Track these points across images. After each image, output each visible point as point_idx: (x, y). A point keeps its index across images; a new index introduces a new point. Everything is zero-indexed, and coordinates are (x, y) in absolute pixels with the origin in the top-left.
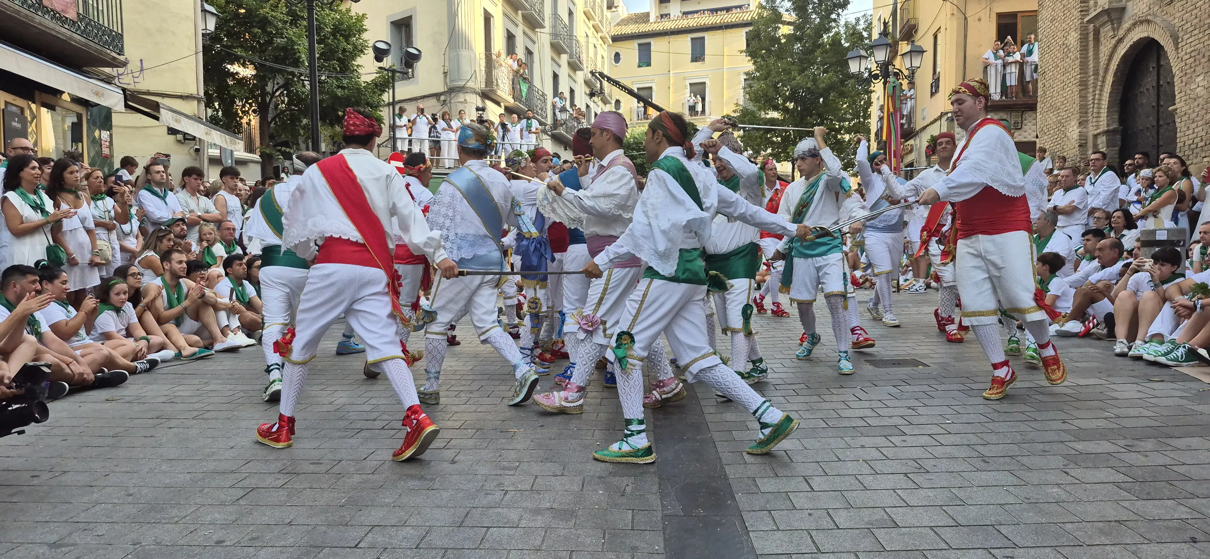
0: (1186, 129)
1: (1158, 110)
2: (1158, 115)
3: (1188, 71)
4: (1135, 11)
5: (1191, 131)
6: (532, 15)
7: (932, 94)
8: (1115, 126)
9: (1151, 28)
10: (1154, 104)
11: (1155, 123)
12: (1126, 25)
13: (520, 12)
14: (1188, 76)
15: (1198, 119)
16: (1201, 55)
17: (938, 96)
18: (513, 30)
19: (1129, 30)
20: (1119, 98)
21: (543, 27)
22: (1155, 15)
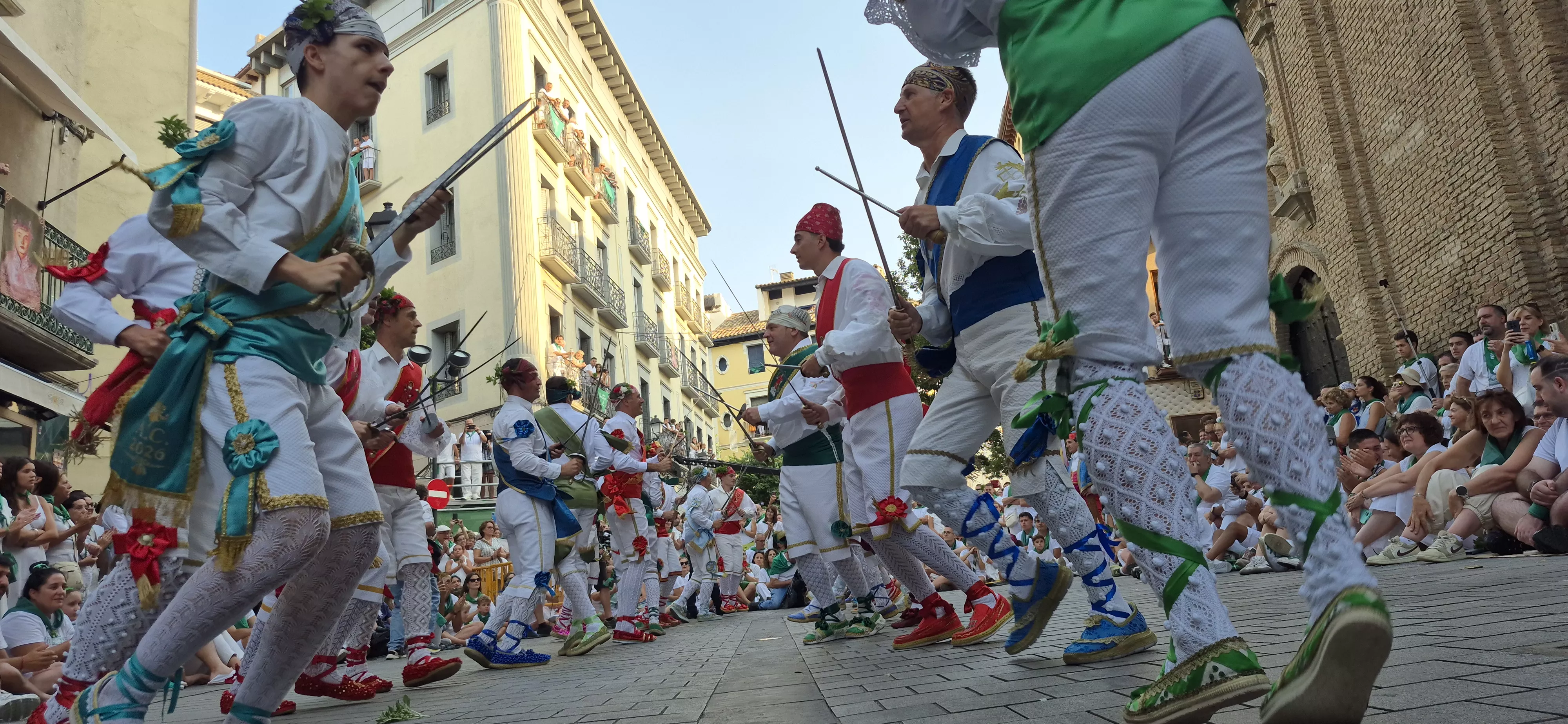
0: (1356, 356)
1: (1330, 345)
2: (1331, 351)
3: (1343, 294)
4: (1281, 241)
5: (1361, 358)
6: (610, 312)
9: (1300, 254)
10: (1324, 338)
11: (1330, 360)
13: (595, 310)
14: (1344, 298)
15: (1363, 343)
16: (1351, 274)
18: (587, 330)
19: (1279, 261)
20: (1288, 338)
21: (625, 326)
22: (1301, 242)
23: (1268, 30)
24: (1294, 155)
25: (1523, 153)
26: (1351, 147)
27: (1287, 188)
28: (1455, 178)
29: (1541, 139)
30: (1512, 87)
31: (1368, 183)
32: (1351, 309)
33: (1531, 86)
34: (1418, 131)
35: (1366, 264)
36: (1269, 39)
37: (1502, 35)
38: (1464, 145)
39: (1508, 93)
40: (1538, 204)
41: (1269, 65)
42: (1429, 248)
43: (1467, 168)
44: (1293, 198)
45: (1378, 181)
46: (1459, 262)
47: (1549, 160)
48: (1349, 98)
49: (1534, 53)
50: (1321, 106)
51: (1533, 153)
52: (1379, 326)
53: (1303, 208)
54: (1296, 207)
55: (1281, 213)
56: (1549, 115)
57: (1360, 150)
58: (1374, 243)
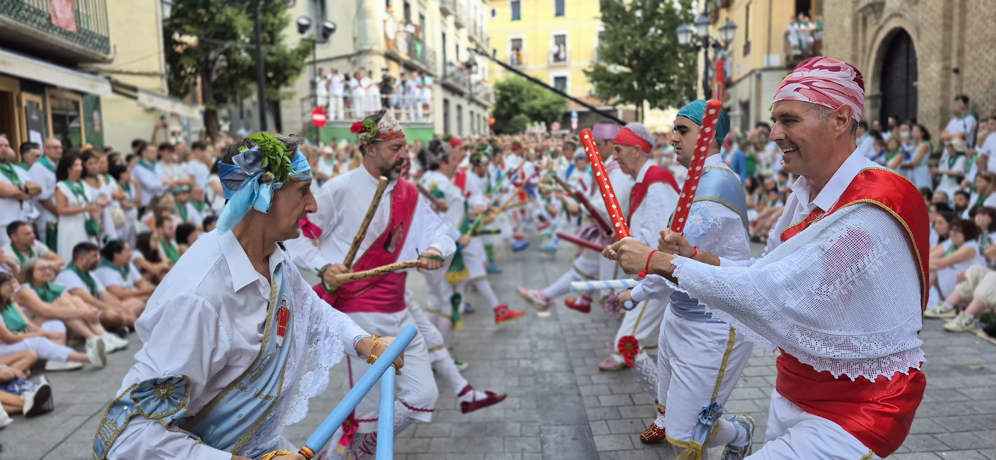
0: (924, 101)
1: (907, 83)
2: (907, 86)
4: (891, 6)
5: (927, 104)
7: (745, 54)
8: (877, 92)
9: (903, 19)
10: (904, 78)
11: (905, 93)
12: (885, 16)
14: (926, 61)
16: (935, 48)
17: (749, 56)
18: (409, 0)
19: (888, 19)
20: (880, 70)
22: (905, 10)
32: (929, 69)
35: (947, 42)
52: (945, 86)
58: (956, 29)
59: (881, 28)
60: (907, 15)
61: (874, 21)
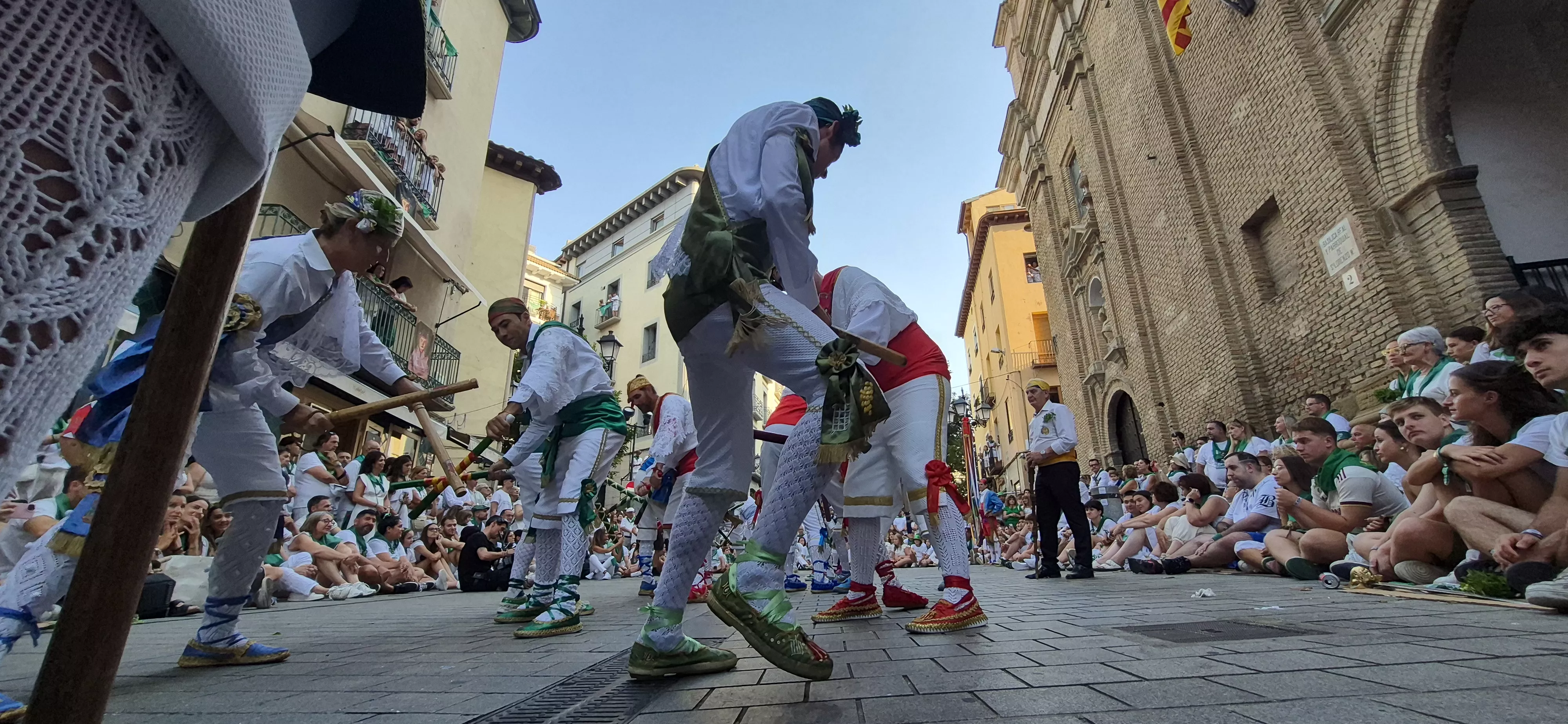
0: (1149, 443)
1: (1139, 436)
2: (1140, 440)
3: (1143, 408)
4: (1110, 375)
5: (1153, 446)
7: (1010, 442)
8: (1117, 450)
9: (1121, 383)
10: (1134, 433)
11: (1139, 445)
12: (1107, 384)
14: (1145, 410)
15: (1155, 437)
16: (1148, 396)
17: (1013, 442)
19: (1109, 387)
20: (1115, 431)
22: (1121, 376)
23: (1102, 255)
24: (1117, 326)
25: (1242, 332)
26: (1147, 324)
27: (1113, 345)
28: (1203, 345)
29: (1252, 325)
30: (1234, 294)
31: (1157, 344)
32: (1148, 417)
33: (1247, 295)
34: (1184, 317)
35: (1155, 391)
36: (1103, 260)
37: (1229, 265)
38: (1208, 326)
39: (1233, 297)
40: (1251, 362)
41: (1103, 275)
42: (1192, 384)
43: (1209, 340)
44: (1116, 350)
45: (1163, 344)
46: (1208, 394)
47: (1257, 337)
48: (1146, 296)
49: (1247, 275)
50: (1130, 299)
51: (1248, 333)
52: (1164, 428)
53: (1121, 356)
54: (1118, 356)
55: (1108, 359)
56: (1257, 311)
57: (1152, 325)
58: (1161, 380)
59: (1106, 394)
60: (1122, 379)
61: (1100, 390)
